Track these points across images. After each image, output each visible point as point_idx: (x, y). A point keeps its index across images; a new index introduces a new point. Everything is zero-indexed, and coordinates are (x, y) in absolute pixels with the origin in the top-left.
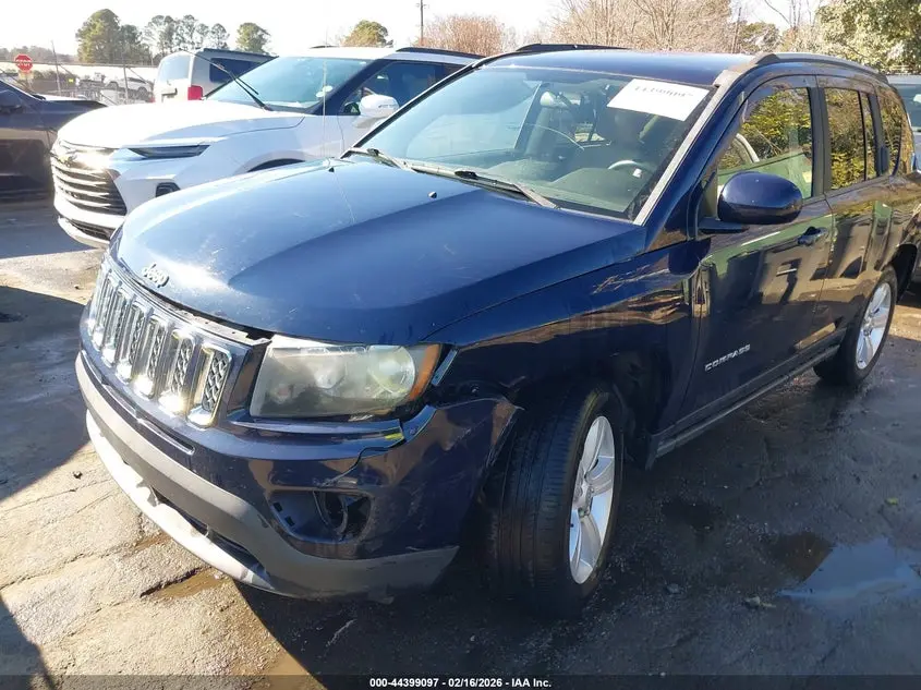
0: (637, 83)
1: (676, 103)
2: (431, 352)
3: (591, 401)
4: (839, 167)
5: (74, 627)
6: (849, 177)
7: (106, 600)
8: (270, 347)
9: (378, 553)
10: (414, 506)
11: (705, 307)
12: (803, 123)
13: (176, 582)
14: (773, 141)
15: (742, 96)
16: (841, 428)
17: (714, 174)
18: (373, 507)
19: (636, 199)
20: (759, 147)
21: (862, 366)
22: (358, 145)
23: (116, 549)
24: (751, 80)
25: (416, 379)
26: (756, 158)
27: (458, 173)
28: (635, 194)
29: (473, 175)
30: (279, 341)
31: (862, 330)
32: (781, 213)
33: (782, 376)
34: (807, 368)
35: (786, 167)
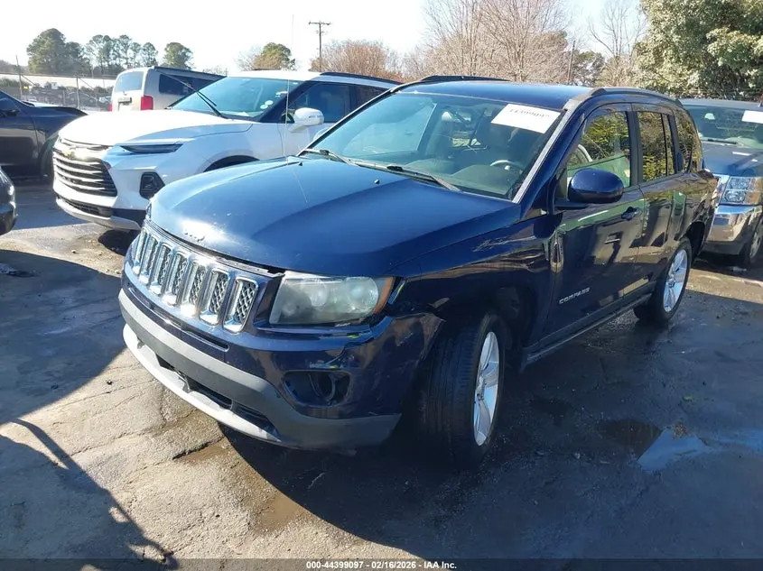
0: (510, 107)
1: (538, 121)
2: (388, 282)
3: (486, 321)
4: (651, 167)
5: (131, 478)
6: (658, 174)
7: (149, 462)
8: (284, 279)
9: (351, 416)
10: (376, 382)
11: (560, 265)
12: (624, 134)
13: (195, 450)
14: (602, 146)
15: (583, 118)
16: (653, 352)
17: (565, 170)
18: (352, 382)
19: (513, 186)
20: (593, 152)
21: (668, 309)
22: (311, 147)
23: (149, 430)
24: (588, 106)
25: (379, 299)
26: (591, 160)
27: (389, 168)
28: (513, 182)
29: (400, 169)
30: (289, 274)
31: (667, 283)
32: (610, 196)
33: (611, 314)
34: (628, 310)
35: (612, 166)
